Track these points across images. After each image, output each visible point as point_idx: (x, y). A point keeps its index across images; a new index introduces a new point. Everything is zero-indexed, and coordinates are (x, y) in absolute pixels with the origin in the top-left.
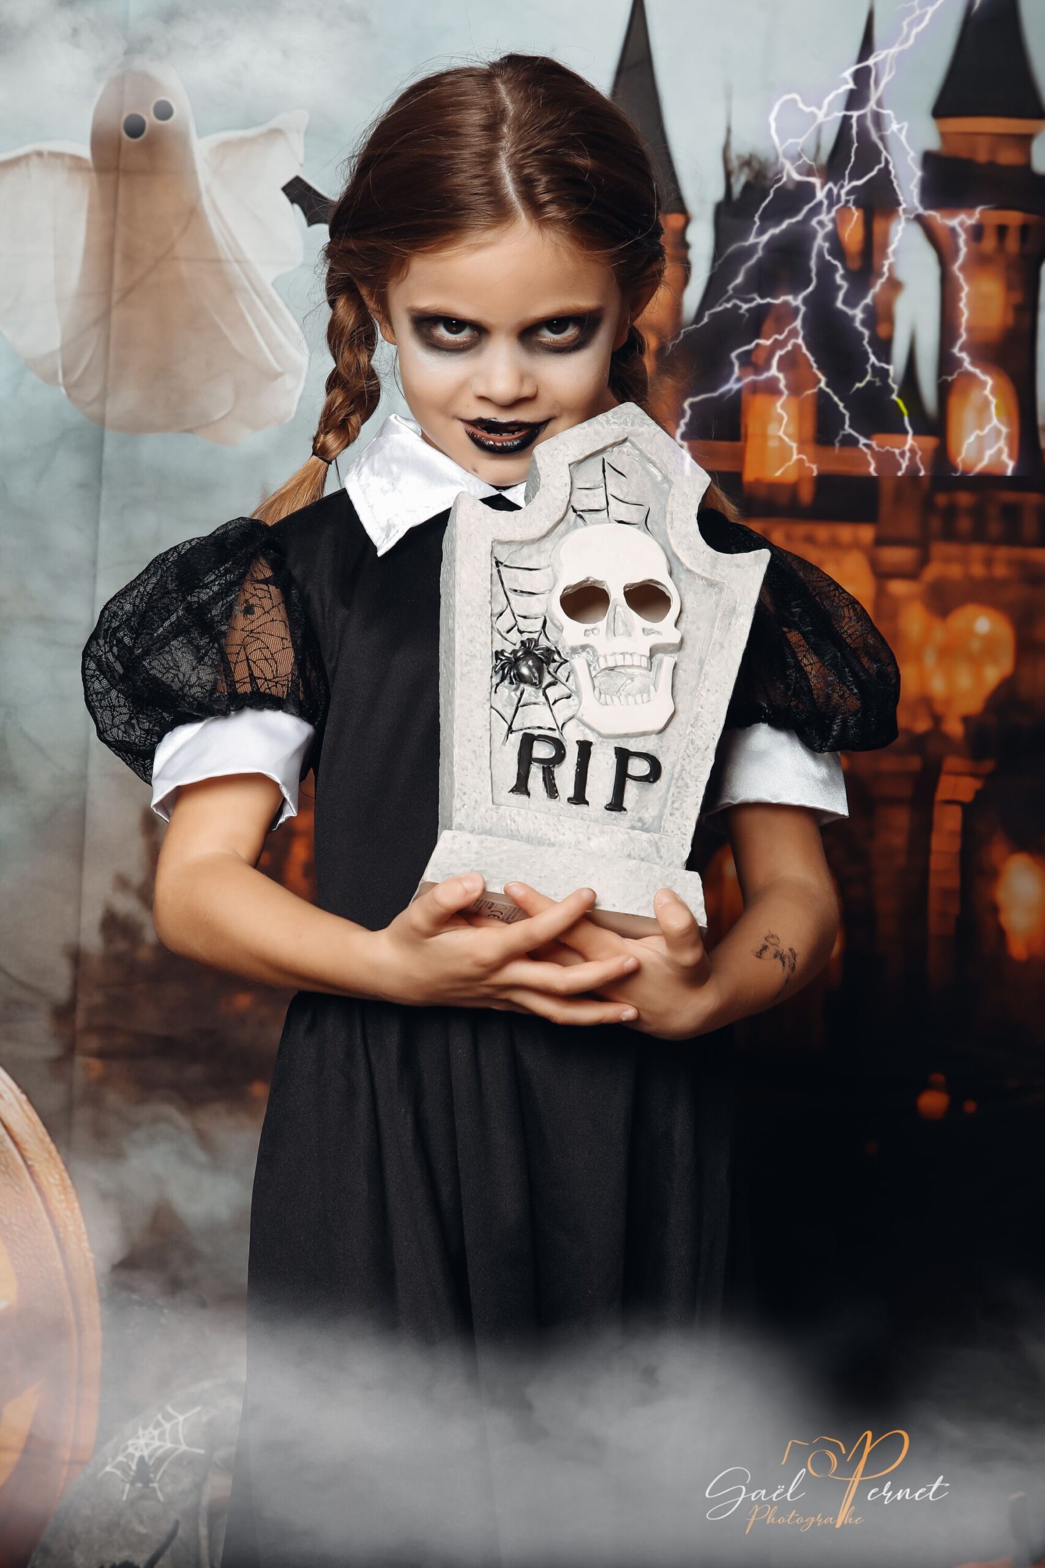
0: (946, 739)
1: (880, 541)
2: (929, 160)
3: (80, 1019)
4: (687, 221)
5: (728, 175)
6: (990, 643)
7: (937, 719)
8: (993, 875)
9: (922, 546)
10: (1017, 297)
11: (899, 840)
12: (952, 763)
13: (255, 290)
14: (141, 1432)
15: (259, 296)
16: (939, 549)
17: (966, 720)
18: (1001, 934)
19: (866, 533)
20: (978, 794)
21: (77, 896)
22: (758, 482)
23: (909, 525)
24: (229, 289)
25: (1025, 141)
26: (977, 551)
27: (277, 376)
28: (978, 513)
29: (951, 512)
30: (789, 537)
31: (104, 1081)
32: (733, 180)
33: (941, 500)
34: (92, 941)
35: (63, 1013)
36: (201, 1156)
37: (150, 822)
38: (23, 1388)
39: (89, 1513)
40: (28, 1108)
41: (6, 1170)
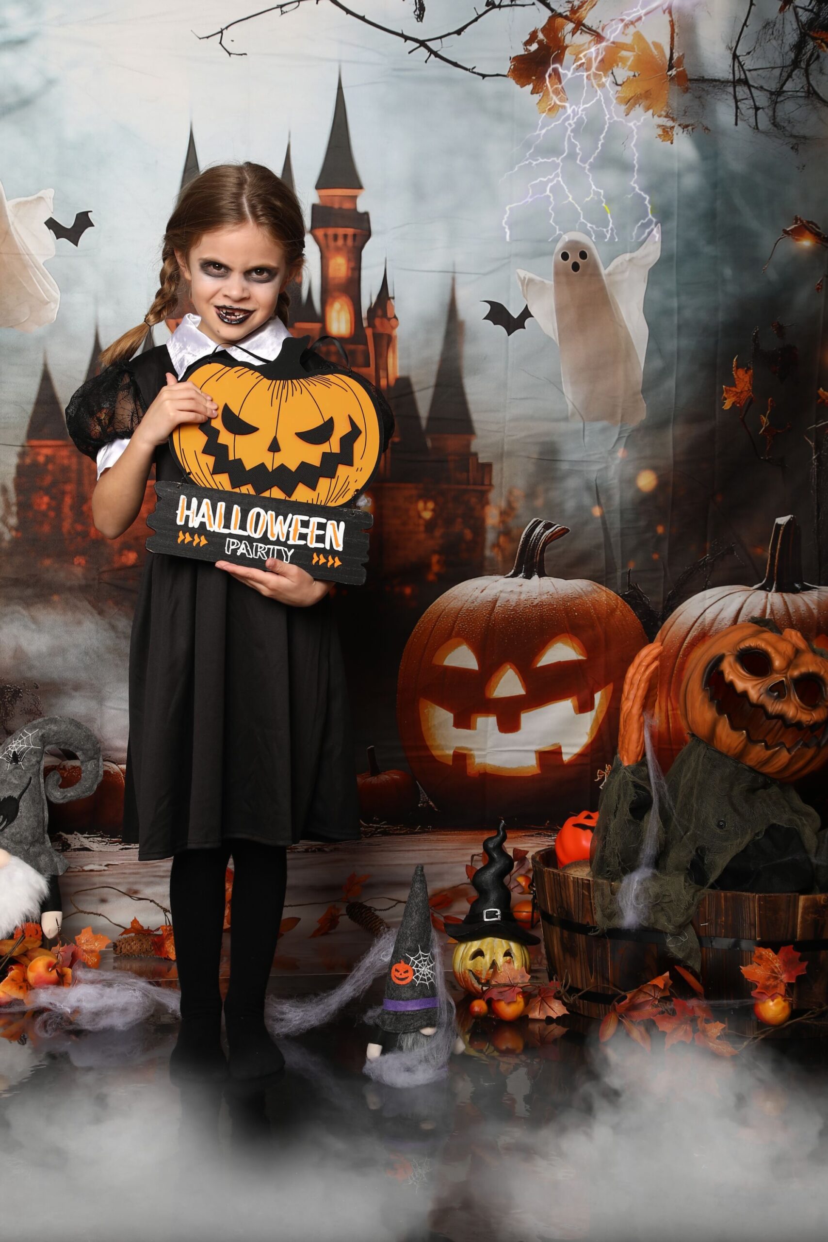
13: (36, 266)
24: (25, 266)
27: (47, 303)
37: (4, 490)
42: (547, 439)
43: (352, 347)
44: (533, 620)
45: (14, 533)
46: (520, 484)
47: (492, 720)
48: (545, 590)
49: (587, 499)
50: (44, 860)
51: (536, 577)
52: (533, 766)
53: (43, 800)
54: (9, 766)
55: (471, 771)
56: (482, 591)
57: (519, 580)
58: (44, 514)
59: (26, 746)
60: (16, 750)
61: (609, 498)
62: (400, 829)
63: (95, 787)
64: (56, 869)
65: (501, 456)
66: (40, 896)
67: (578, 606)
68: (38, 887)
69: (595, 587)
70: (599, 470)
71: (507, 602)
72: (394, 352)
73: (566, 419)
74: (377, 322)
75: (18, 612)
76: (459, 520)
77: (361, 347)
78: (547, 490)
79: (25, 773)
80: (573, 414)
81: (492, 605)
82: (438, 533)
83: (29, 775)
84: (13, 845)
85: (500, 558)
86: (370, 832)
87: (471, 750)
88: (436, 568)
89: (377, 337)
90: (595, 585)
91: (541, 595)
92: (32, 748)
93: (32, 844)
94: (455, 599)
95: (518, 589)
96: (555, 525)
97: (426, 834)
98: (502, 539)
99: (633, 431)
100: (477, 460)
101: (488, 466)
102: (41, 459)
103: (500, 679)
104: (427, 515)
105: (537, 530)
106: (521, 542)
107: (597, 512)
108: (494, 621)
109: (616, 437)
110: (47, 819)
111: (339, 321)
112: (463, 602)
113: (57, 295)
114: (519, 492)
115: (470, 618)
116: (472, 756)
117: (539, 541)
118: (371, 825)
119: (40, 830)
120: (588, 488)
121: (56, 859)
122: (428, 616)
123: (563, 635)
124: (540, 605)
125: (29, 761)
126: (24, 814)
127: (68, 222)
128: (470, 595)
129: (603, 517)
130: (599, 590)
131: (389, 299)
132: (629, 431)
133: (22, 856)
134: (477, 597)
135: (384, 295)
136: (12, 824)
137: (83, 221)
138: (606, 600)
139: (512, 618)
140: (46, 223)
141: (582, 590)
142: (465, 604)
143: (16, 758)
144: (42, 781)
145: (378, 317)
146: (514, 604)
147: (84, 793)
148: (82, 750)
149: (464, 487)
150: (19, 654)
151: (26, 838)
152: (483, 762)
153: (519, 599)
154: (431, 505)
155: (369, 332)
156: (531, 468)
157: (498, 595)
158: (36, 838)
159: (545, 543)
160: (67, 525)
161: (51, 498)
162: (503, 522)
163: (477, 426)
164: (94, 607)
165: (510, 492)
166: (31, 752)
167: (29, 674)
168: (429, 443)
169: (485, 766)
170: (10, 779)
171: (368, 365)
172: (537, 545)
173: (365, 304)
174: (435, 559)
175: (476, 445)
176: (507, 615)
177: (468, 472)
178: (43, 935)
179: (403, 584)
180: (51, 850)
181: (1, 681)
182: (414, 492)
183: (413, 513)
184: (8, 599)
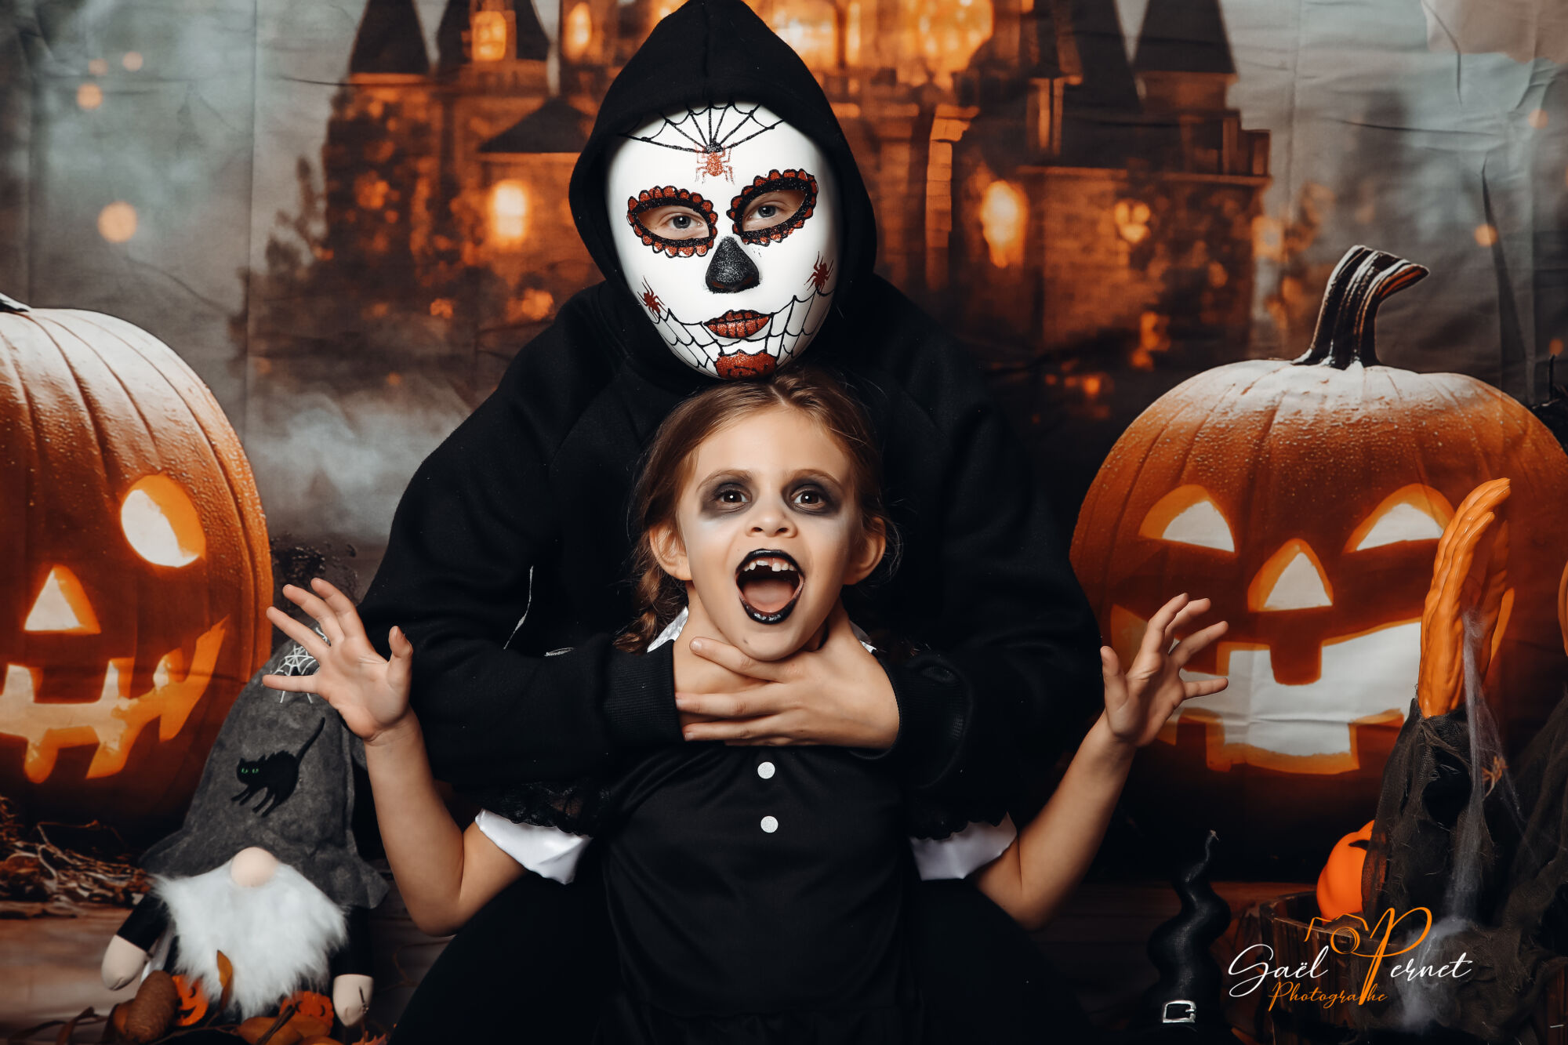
0: (937, 90)
3: (251, 327)
6: (972, 13)
7: (931, 75)
8: (978, 199)
11: (901, 172)
12: (943, 109)
14: (295, 649)
17: (954, 75)
18: (985, 246)
20: (965, 134)
21: (247, 229)
31: (270, 376)
34: (259, 264)
35: (238, 323)
36: (350, 434)
37: (304, 169)
38: (212, 624)
39: (254, 714)
40: (212, 399)
41: (196, 450)
42: (1383, 86)
44: (1350, 455)
45: (319, 252)
46: (1326, 175)
47: (1261, 657)
48: (1376, 393)
49: (1465, 211)
50: (341, 876)
51: (1356, 366)
52: (1343, 755)
53: (345, 763)
55: (1215, 759)
56: (1245, 391)
57: (1323, 369)
58: (378, 216)
60: (298, 665)
61: (1511, 209)
64: (364, 896)
65: (1289, 118)
66: (329, 943)
67: (1444, 427)
68: (326, 925)
69: (1479, 390)
70: (1490, 152)
71: (1296, 414)
73: (1423, 47)
75: (322, 406)
76: (1200, 245)
78: (1382, 190)
79: (314, 710)
80: (1436, 38)
81: (1265, 420)
82: (1157, 269)
83: (319, 715)
84: (283, 844)
85: (1283, 325)
87: (1216, 715)
88: (1150, 341)
90: (1479, 386)
91: (1366, 402)
93: (320, 845)
94: (1188, 405)
95: (1319, 390)
96: (1397, 260)
98: (1288, 287)
99: (1560, 74)
100: (1239, 124)
101: (1260, 139)
102: (375, 110)
103: (1281, 571)
104: (1135, 233)
105: (1363, 269)
106: (1327, 294)
107: (1485, 236)
108: (1269, 453)
109: (1525, 85)
110: (351, 801)
112: (1205, 413)
114: (1323, 193)
115: (1220, 446)
116: (1219, 730)
117: (1364, 292)
119: (336, 821)
120: (1467, 187)
121: (365, 878)
122: (1133, 438)
123: (1410, 487)
124: (1365, 424)
126: (307, 787)
128: (1220, 397)
129: (1497, 247)
130: (1487, 397)
132: (1552, 74)
133: (300, 866)
134: (1234, 404)
136: (285, 805)
138: (1502, 418)
139: (1305, 448)
141: (1452, 394)
142: (1208, 416)
146: (1310, 419)
149: (1210, 178)
150: (320, 487)
151: (309, 832)
152: (1240, 742)
153: (1322, 410)
154: (1142, 213)
156: (1349, 143)
157: (1277, 399)
158: (327, 834)
159: (1377, 298)
160: (418, 240)
161: (393, 185)
162: (1290, 251)
163: (1239, 56)
164: (466, 398)
165: (1306, 192)
167: (338, 528)
168: (1141, 89)
169: (1244, 749)
170: (285, 720)
172: (1361, 299)
174: (1149, 321)
175: (1237, 94)
176: (1295, 441)
177: (1219, 146)
178: (336, 1018)
179: (1082, 371)
180: (358, 860)
181: (286, 538)
182: (1109, 186)
183: (1104, 228)
184: (305, 381)
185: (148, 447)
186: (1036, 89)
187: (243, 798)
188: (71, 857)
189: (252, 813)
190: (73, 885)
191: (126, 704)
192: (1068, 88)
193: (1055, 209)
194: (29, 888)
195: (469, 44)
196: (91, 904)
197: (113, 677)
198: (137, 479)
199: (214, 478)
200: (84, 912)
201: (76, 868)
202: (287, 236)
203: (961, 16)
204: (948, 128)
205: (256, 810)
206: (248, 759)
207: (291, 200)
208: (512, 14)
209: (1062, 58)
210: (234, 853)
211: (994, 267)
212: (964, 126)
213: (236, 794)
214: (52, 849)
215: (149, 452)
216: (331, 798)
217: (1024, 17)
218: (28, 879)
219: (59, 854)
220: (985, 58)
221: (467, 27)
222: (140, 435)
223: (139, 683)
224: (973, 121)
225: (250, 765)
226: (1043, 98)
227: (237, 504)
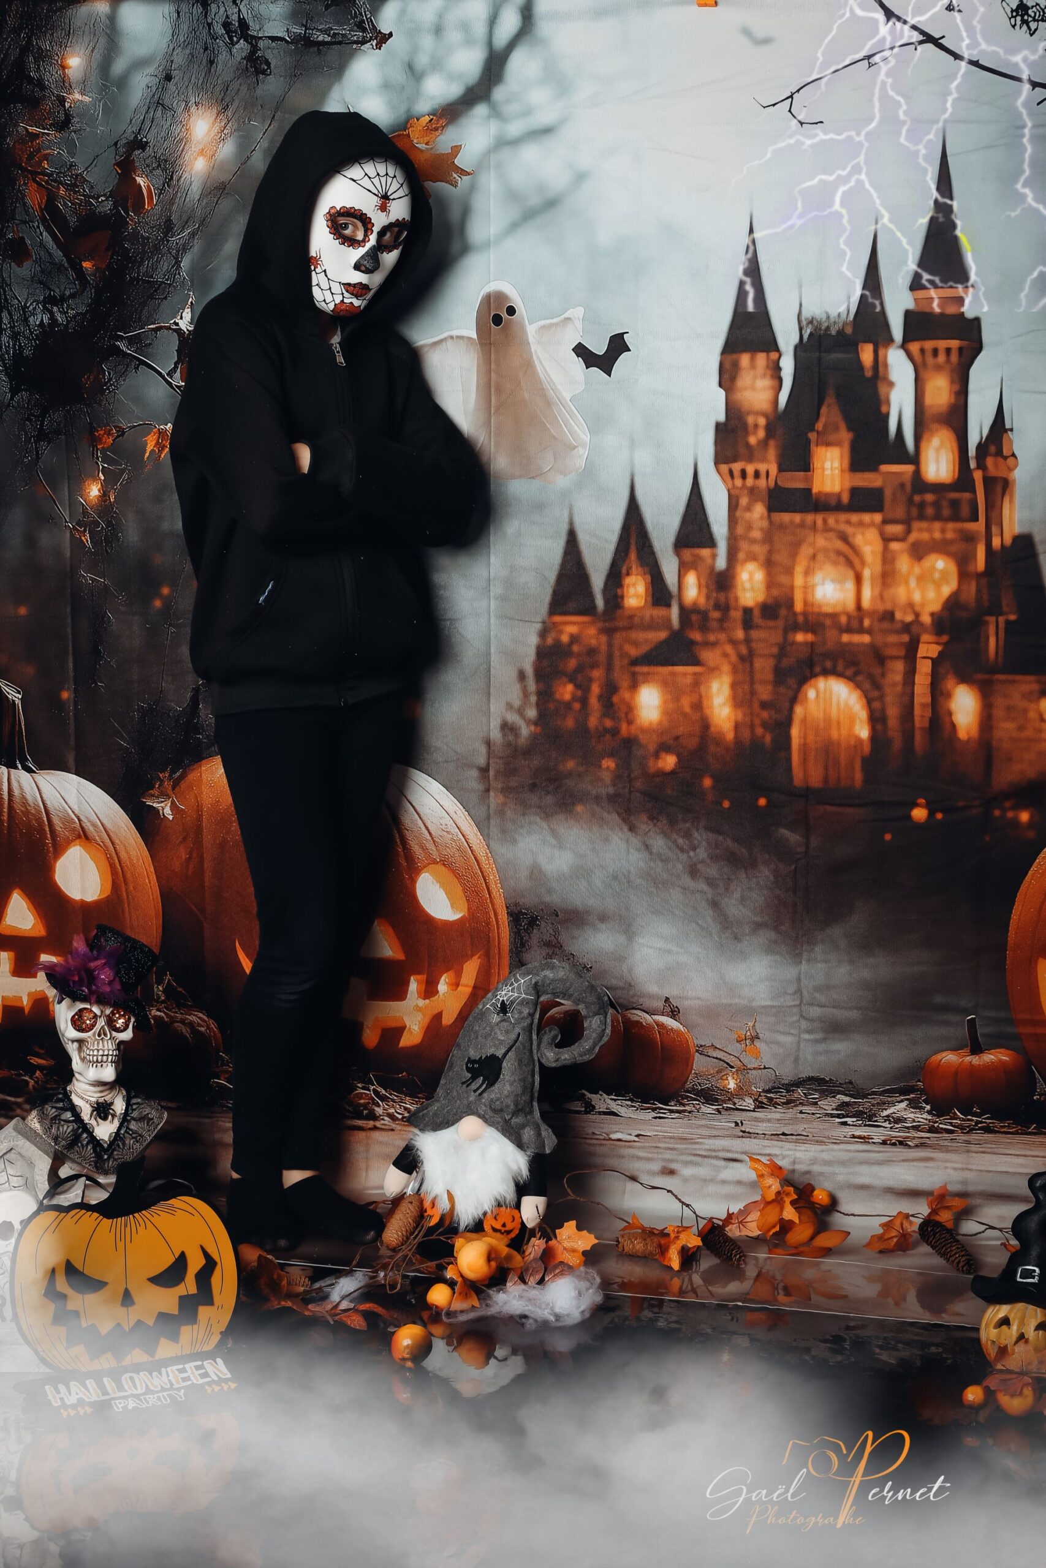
0: (922, 624)
1: (885, 522)
2: (908, 314)
3: (492, 773)
4: (780, 356)
5: (801, 329)
6: (944, 573)
7: (917, 615)
8: (949, 696)
9: (907, 522)
10: (956, 387)
11: (898, 678)
12: (925, 637)
13: (561, 403)
14: (504, 988)
15: (564, 407)
16: (916, 525)
17: (932, 614)
18: (953, 726)
19: (878, 517)
20: (940, 653)
21: (487, 713)
22: (820, 492)
23: (900, 512)
24: (548, 403)
25: (960, 301)
26: (937, 525)
27: (575, 447)
28: (936, 504)
29: (922, 505)
30: (837, 522)
31: (504, 804)
32: (803, 332)
33: (917, 498)
34: (496, 735)
35: (484, 770)
36: (554, 842)
37: (522, 676)
38: (473, 955)
39: (477, 1029)
40: (469, 818)
41: (460, 849)
43: (954, 495)
45: (532, 728)
50: (528, 1134)
53: (534, 1062)
54: (495, 1018)
58: (568, 705)
59: (516, 994)
60: (505, 999)
62: (1009, 1127)
63: (597, 1049)
64: (542, 1147)
66: (517, 1178)
68: (514, 1167)
72: (1011, 501)
74: (990, 461)
75: (536, 823)
77: (967, 495)
79: (514, 1027)
83: (517, 1030)
84: (490, 1113)
86: (968, 1127)
89: (989, 482)
92: (524, 998)
93: (515, 1114)
97: (1042, 1136)
102: (565, 638)
110: (537, 1085)
111: (938, 462)
113: (586, 437)
118: (969, 1117)
119: (526, 1098)
121: (544, 1134)
125: (520, 1012)
126: (507, 1078)
127: (599, 348)
131: (1006, 431)
133: (501, 1128)
135: (999, 427)
136: (492, 1089)
137: (618, 345)
140: (573, 350)
143: (504, 1009)
144: (535, 1037)
145: (990, 455)
147: (581, 1056)
148: (584, 1002)
150: (536, 872)
151: (508, 1106)
155: (978, 476)
158: (520, 1107)
160: (593, 721)
161: (577, 686)
164: (624, 820)
166: (523, 1003)
167: (548, 899)
170: (496, 1034)
171: (975, 518)
173: (974, 439)
178: (523, 1223)
179: (1018, 807)
180: (540, 1122)
181: (516, 904)
182: (1035, 687)
183: (1032, 715)
184: (525, 807)
185: (431, 846)
186: (987, 623)
187: (467, 1083)
188: (391, 1094)
189: (472, 1093)
190: (392, 1111)
191: (421, 1003)
192: (1008, 623)
193: (1000, 702)
194: (365, 1112)
195: (622, 597)
196: (403, 1123)
197: (413, 986)
198: (425, 867)
199: (472, 867)
200: (399, 1128)
201: (393, 1101)
202: (512, 718)
203: (937, 575)
204: (929, 649)
205: (475, 1091)
206: (473, 1058)
207: (514, 695)
208: (648, 578)
209: (1004, 603)
210: (461, 1118)
211: (959, 739)
212: (939, 648)
213: (464, 1080)
214: (379, 1089)
215: (432, 850)
216: (522, 1084)
217: (979, 576)
218: (365, 1106)
219: (384, 1092)
220: (953, 603)
221: (620, 585)
222: (427, 840)
223: (429, 991)
224: (945, 644)
225: (473, 1062)
226: (992, 630)
227: (486, 883)
